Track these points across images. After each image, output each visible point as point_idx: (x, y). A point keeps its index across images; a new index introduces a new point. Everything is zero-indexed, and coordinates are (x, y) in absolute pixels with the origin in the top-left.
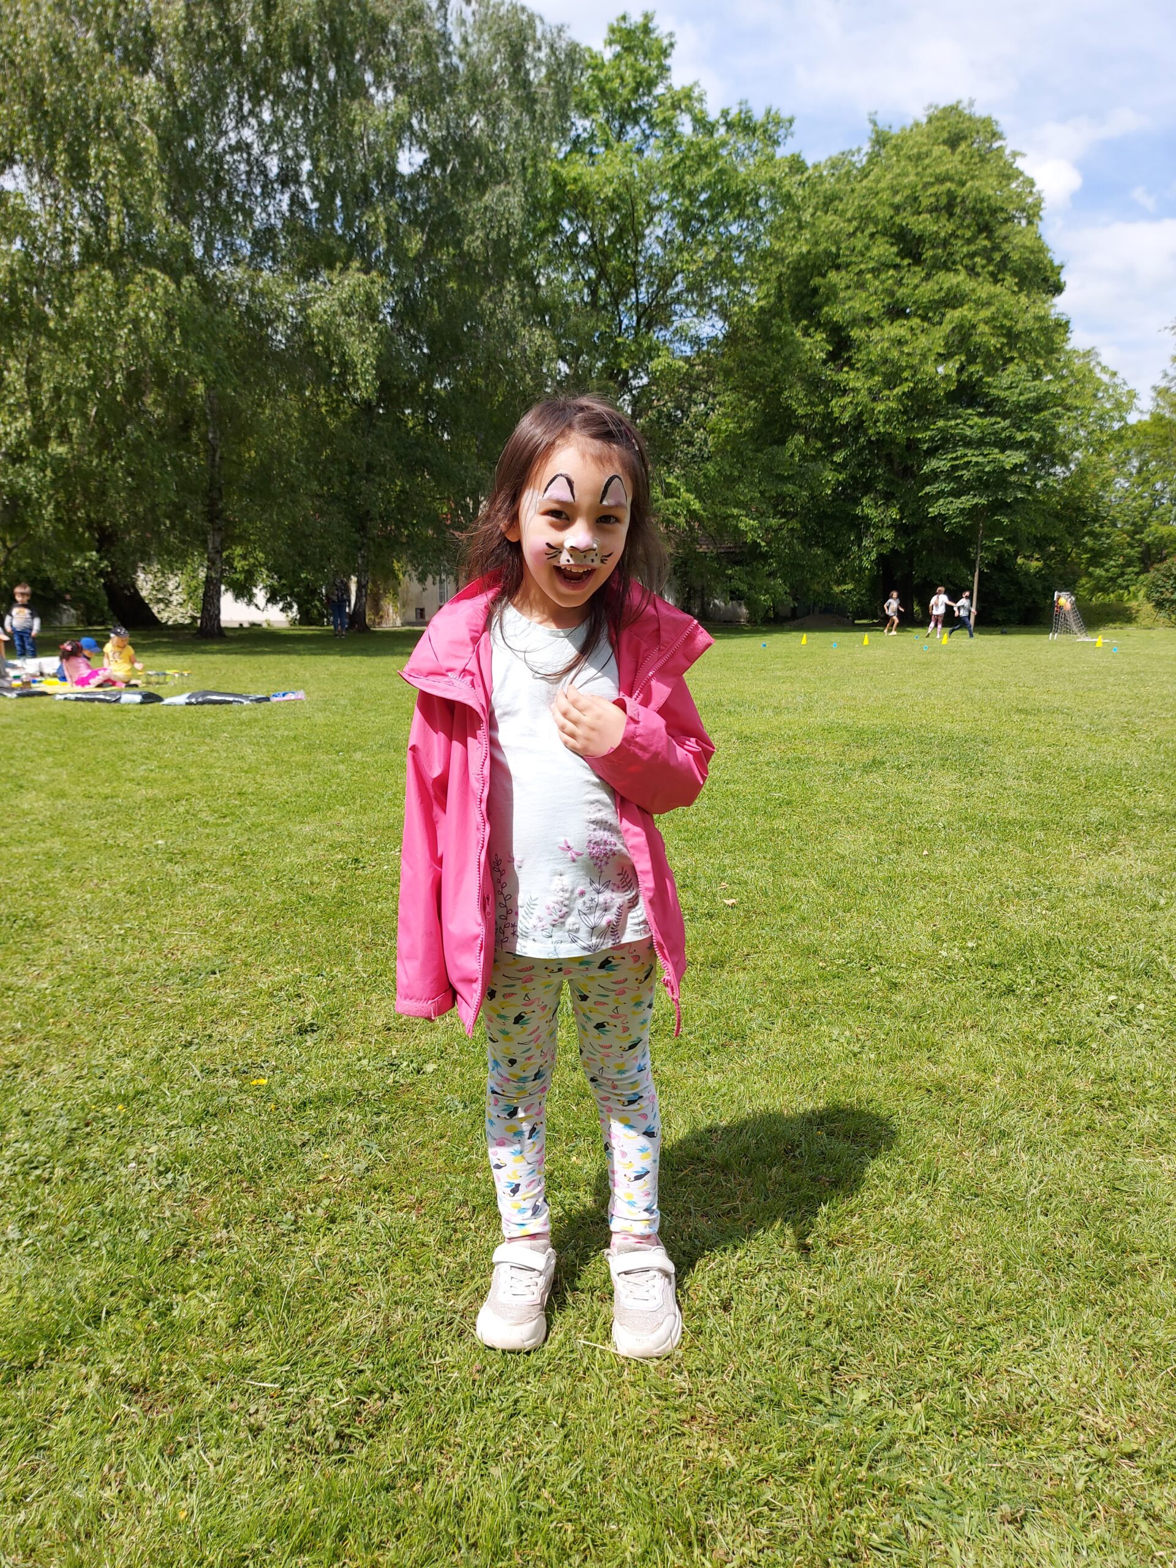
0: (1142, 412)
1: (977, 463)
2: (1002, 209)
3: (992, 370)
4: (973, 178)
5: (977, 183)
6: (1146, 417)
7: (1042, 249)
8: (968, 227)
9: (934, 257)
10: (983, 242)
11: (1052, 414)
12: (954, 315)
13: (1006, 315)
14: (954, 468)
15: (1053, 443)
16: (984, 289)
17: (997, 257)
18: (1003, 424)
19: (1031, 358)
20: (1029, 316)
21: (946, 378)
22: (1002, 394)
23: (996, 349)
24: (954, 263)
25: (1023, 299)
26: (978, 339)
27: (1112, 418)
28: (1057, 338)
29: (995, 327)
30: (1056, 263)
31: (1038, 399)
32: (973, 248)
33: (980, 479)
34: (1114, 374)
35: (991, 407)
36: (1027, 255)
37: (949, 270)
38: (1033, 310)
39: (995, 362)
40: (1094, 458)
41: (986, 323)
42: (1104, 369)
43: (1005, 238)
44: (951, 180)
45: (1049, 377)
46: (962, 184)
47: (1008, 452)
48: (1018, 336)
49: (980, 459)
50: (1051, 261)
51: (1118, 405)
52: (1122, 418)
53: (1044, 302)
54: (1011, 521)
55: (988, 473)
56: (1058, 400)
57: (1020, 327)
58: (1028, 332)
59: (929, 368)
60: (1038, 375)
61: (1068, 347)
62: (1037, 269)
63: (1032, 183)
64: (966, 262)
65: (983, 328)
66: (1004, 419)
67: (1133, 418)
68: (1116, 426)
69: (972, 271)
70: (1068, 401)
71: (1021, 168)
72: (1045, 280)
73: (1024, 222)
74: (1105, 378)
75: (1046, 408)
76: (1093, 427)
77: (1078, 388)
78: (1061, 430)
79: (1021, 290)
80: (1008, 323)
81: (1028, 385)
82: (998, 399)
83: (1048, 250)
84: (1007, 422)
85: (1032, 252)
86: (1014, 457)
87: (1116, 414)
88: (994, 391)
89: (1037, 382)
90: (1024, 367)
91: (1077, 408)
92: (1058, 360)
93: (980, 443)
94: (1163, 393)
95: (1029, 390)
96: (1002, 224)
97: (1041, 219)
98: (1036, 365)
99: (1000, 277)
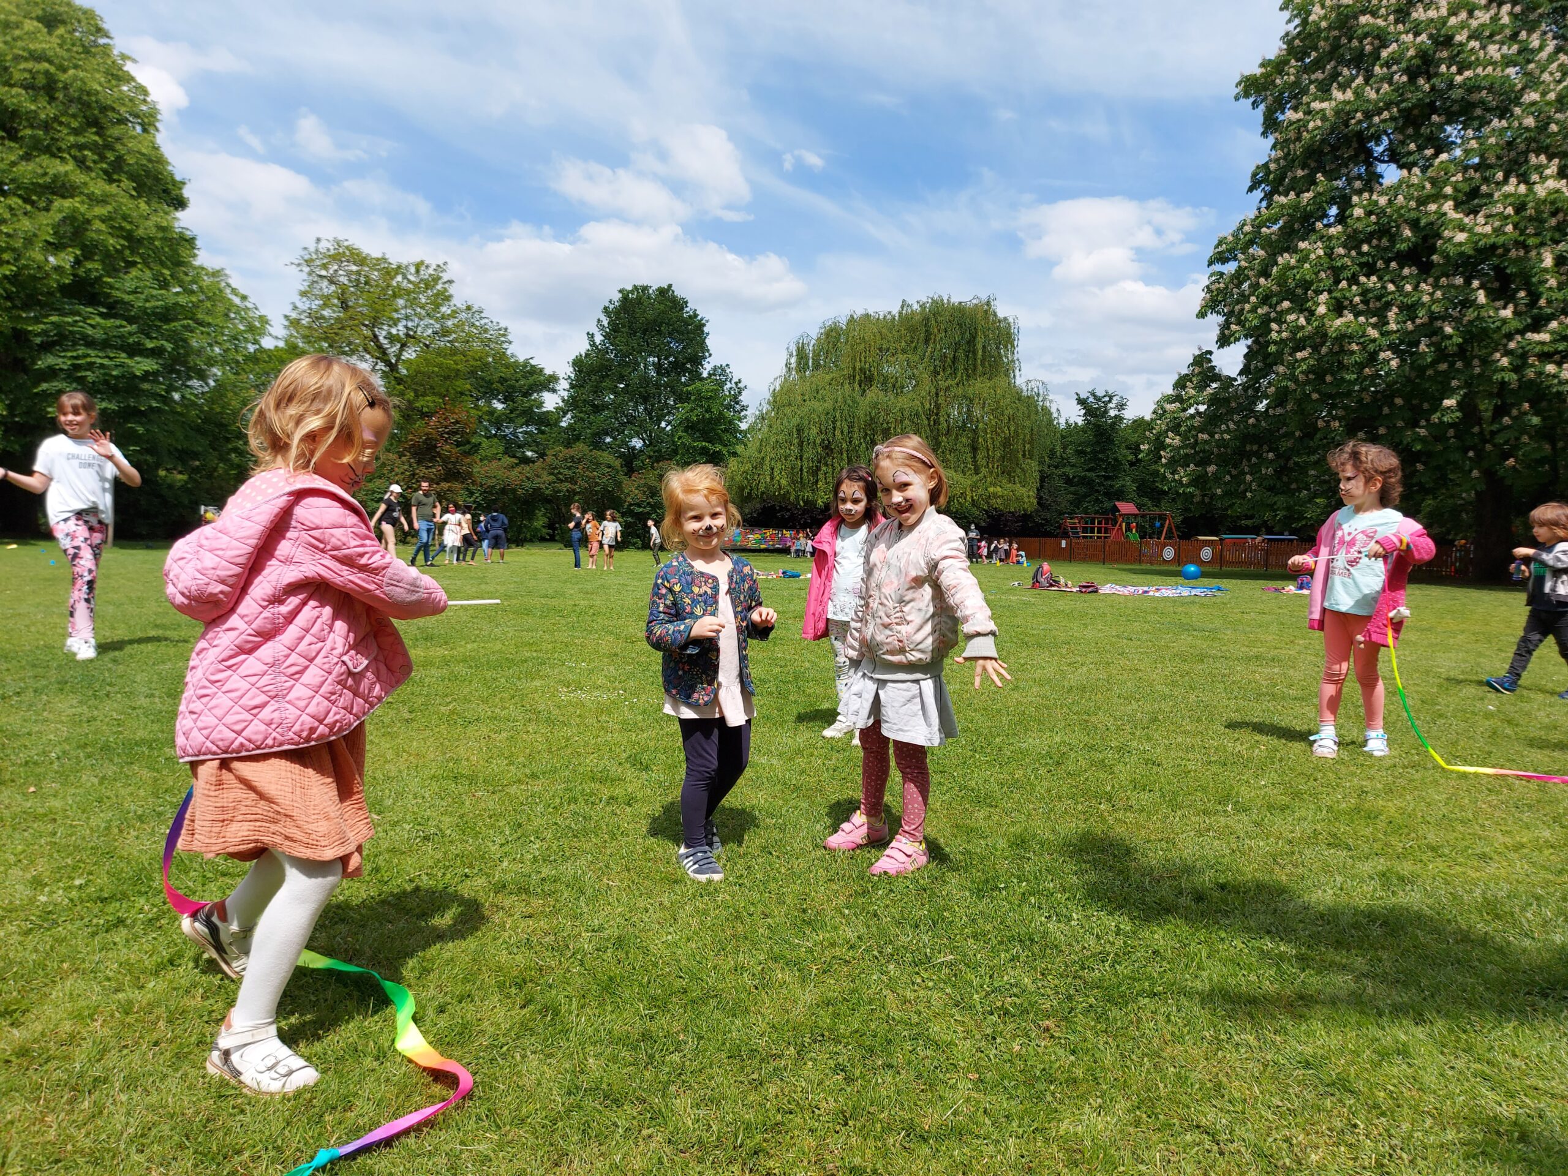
0: (277, 338)
1: (102, 366)
2: (113, 109)
3: (113, 271)
4: (76, 67)
5: (81, 74)
6: (281, 344)
7: (161, 160)
8: (74, 116)
9: (32, 137)
10: (91, 136)
11: (183, 326)
12: (63, 205)
13: (125, 218)
14: (77, 367)
15: (187, 354)
16: (99, 187)
17: (111, 156)
18: (129, 328)
19: (157, 267)
20: (150, 223)
21: (58, 269)
22: (127, 298)
23: (117, 250)
24: (60, 149)
25: (143, 206)
26: (94, 235)
27: (246, 340)
28: (183, 252)
29: (112, 227)
30: (178, 178)
31: (167, 308)
32: (81, 140)
33: (106, 382)
34: (244, 298)
35: (114, 309)
36: (145, 162)
37: (54, 156)
38: (154, 218)
39: (115, 263)
40: (233, 377)
41: (103, 221)
42: (234, 291)
43: (118, 139)
44: (50, 62)
45: (178, 289)
46: (65, 70)
47: (138, 359)
48: (140, 241)
49: (106, 362)
50: (172, 175)
51: (251, 329)
52: (256, 342)
53: (166, 213)
54: (147, 430)
55: (116, 377)
56: (189, 313)
57: (141, 232)
58: (151, 239)
59: (37, 255)
60: (164, 285)
61: (197, 263)
62: (157, 180)
63: (145, 92)
64: (73, 152)
65: (97, 225)
66: (131, 323)
67: (268, 343)
68: (251, 348)
69: (81, 163)
70: (200, 316)
71: (133, 73)
72: (166, 191)
73: (139, 129)
74: (237, 300)
75: (176, 319)
76: (228, 345)
77: (208, 304)
78: (194, 343)
79: (140, 196)
80: (128, 227)
81: (155, 292)
82: (122, 302)
83: (168, 163)
84: (134, 328)
85: (150, 160)
86: (143, 365)
87: (249, 336)
88: (118, 294)
89: (163, 292)
90: (148, 274)
91: (209, 324)
92: (186, 274)
93: (104, 345)
94: (294, 323)
95: (155, 298)
96: (114, 124)
97: (157, 130)
98: (162, 274)
99: (115, 177)
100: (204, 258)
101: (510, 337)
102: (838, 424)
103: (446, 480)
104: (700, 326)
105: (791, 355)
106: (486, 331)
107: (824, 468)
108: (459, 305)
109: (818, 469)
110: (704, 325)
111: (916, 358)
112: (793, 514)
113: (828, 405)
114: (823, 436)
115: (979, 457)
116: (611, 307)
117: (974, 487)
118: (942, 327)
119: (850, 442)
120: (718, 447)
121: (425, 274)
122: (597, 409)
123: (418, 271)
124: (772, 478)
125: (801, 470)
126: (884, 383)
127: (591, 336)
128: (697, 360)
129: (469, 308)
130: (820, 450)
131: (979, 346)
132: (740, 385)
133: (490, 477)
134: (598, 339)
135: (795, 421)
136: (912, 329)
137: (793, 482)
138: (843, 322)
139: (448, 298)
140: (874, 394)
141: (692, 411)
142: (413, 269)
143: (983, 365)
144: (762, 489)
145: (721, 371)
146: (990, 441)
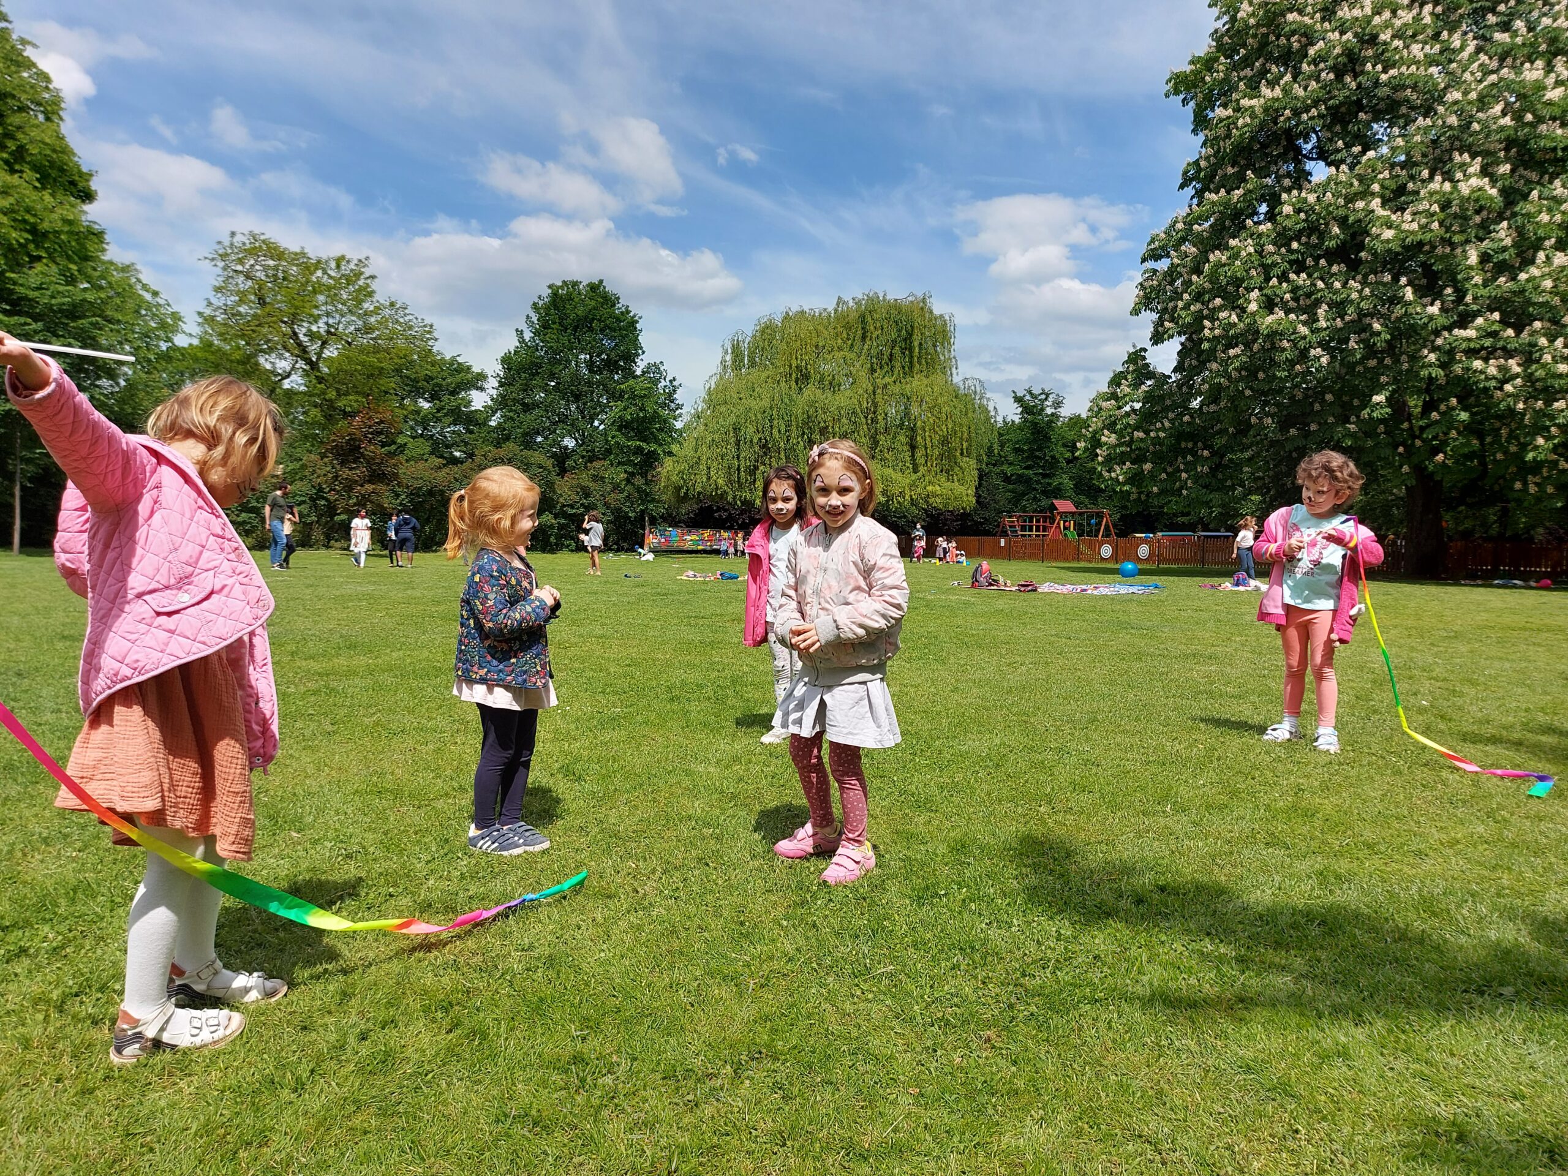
0: (191, 335)
2: (13, 97)
3: (16, 266)
6: (196, 342)
7: (66, 151)
11: (91, 324)
13: (28, 210)
17: (12, 145)
18: (34, 326)
19: (63, 262)
20: (55, 216)
22: (32, 294)
23: (20, 244)
25: (47, 197)
27: (158, 338)
28: (91, 247)
29: (15, 220)
30: (84, 169)
31: (74, 305)
34: (155, 294)
35: (18, 306)
36: (48, 152)
38: (61, 212)
39: (19, 258)
40: (144, 376)
42: (145, 287)
43: (19, 128)
45: (86, 285)
48: (45, 235)
50: (78, 166)
51: (163, 326)
52: (168, 340)
53: (73, 206)
56: (98, 309)
57: (45, 226)
58: (57, 233)
60: (71, 281)
61: (106, 257)
62: (62, 170)
63: (47, 78)
66: (36, 321)
67: (181, 341)
68: (164, 346)
70: (109, 313)
71: (34, 59)
72: (73, 183)
73: (41, 117)
74: (148, 296)
75: (85, 317)
76: (139, 343)
77: (118, 301)
79: (44, 188)
80: (32, 220)
81: (61, 288)
82: (26, 298)
83: (74, 154)
84: (39, 325)
85: (54, 151)
87: (161, 333)
88: (22, 290)
89: (70, 288)
90: (54, 269)
91: (119, 322)
92: (95, 269)
94: (210, 320)
95: (64, 295)
96: (14, 112)
97: (61, 119)
98: (69, 269)
99: (17, 167)
100: (114, 253)
101: (436, 334)
102: (775, 422)
103: (369, 482)
104: (633, 323)
105: (726, 352)
106: (411, 328)
107: (762, 468)
108: (382, 302)
109: (756, 468)
110: (637, 322)
111: (853, 355)
112: (730, 514)
113: (765, 403)
114: (759, 436)
115: (918, 455)
116: (540, 303)
117: (913, 486)
118: (879, 325)
119: (788, 440)
120: (653, 447)
121: (345, 269)
122: (527, 408)
123: (338, 266)
124: (709, 478)
125: (739, 469)
126: (821, 381)
127: (520, 333)
128: (630, 358)
129: (392, 304)
130: (757, 448)
131: (916, 343)
132: (674, 383)
133: (417, 479)
134: (528, 335)
135: (732, 419)
136: (848, 327)
137: (730, 481)
138: (778, 319)
139: (371, 294)
140: (811, 392)
141: (625, 409)
142: (333, 265)
143: (919, 362)
144: (699, 489)
145: (654, 369)
146: (928, 439)
